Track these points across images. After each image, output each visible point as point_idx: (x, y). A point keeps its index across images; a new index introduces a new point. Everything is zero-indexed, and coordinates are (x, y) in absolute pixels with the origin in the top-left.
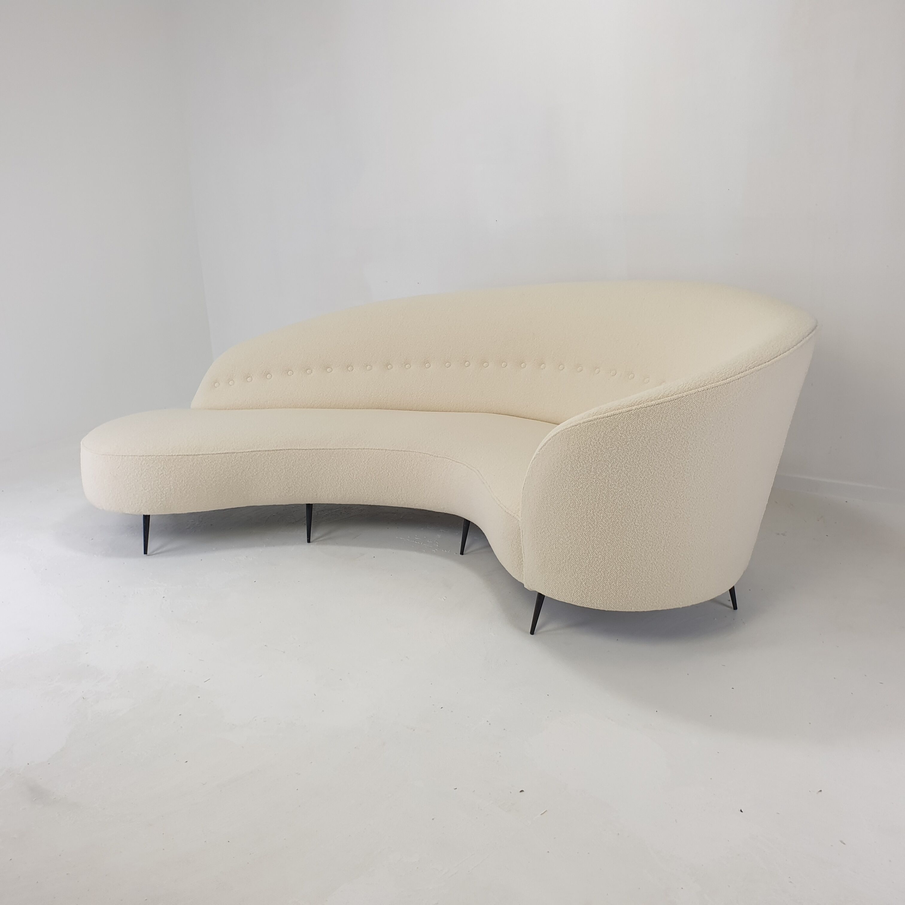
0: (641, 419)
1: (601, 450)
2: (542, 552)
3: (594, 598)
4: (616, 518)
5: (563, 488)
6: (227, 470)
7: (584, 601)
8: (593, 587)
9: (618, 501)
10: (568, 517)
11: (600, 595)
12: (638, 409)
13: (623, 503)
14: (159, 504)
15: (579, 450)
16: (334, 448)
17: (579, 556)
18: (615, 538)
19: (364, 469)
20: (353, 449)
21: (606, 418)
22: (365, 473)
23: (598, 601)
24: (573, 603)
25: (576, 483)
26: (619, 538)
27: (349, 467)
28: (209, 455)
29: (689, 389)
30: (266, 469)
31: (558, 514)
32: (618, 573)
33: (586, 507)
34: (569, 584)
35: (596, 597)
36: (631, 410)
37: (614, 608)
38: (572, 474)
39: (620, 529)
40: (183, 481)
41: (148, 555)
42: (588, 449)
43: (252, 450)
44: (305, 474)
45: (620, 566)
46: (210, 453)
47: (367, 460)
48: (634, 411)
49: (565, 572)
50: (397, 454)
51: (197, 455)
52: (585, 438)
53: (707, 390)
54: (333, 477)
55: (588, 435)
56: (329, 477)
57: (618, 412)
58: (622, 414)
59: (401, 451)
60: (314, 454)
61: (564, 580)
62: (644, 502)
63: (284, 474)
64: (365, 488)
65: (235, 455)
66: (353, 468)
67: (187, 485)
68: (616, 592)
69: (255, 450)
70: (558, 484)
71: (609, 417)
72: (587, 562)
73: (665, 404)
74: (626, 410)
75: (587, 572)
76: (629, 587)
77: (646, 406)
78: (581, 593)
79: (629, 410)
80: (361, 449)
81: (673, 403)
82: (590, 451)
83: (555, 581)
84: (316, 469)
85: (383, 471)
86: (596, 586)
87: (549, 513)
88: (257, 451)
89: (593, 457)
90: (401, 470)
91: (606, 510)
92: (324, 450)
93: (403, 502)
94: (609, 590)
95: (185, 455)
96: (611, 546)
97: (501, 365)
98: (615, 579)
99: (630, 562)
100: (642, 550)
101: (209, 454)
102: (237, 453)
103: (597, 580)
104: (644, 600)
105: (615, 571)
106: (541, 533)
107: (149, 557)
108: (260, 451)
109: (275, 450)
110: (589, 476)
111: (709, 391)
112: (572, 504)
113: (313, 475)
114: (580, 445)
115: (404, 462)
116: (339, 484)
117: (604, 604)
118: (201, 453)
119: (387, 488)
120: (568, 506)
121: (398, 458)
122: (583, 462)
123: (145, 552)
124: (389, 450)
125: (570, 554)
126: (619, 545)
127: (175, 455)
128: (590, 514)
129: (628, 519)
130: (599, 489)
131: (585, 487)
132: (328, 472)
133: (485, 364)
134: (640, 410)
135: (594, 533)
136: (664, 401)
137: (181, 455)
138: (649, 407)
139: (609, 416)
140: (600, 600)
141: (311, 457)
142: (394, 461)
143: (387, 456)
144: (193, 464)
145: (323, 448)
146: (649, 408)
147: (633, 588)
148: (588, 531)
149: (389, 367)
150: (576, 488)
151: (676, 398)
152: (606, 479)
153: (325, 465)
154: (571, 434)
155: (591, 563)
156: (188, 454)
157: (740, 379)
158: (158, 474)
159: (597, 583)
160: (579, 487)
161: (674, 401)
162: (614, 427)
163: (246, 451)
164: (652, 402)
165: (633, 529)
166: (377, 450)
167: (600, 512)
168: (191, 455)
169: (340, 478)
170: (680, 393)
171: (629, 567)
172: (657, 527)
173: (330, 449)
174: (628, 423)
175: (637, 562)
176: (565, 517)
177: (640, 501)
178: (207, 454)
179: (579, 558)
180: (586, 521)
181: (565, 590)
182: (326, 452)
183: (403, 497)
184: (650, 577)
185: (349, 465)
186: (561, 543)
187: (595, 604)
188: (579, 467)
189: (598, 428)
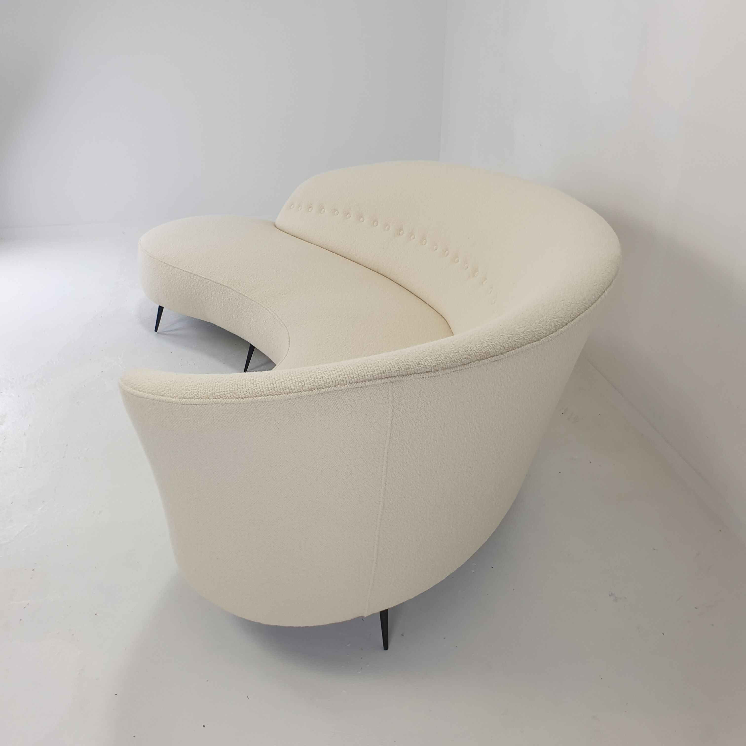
6: (190, 288)
16: (252, 300)
20: (262, 306)
27: (256, 321)
28: (181, 271)
30: (212, 297)
40: (165, 285)
41: (158, 333)
43: (206, 277)
44: (234, 313)
51: (175, 267)
60: (241, 298)
63: (222, 307)
65: (195, 277)
67: (167, 290)
69: (208, 278)
80: (265, 309)
84: (240, 312)
85: (271, 336)
88: (209, 280)
92: (246, 298)
95: (167, 264)
101: (181, 269)
102: (197, 276)
107: (159, 335)
109: (219, 284)
113: (238, 316)
118: (177, 267)
123: (156, 330)
127: (163, 262)
132: (246, 319)
141: (238, 300)
144: (171, 274)
145: (246, 296)
153: (245, 311)
156: (170, 264)
158: (154, 273)
163: (202, 276)
166: (272, 315)
168: (171, 266)
173: (250, 299)
182: (247, 300)
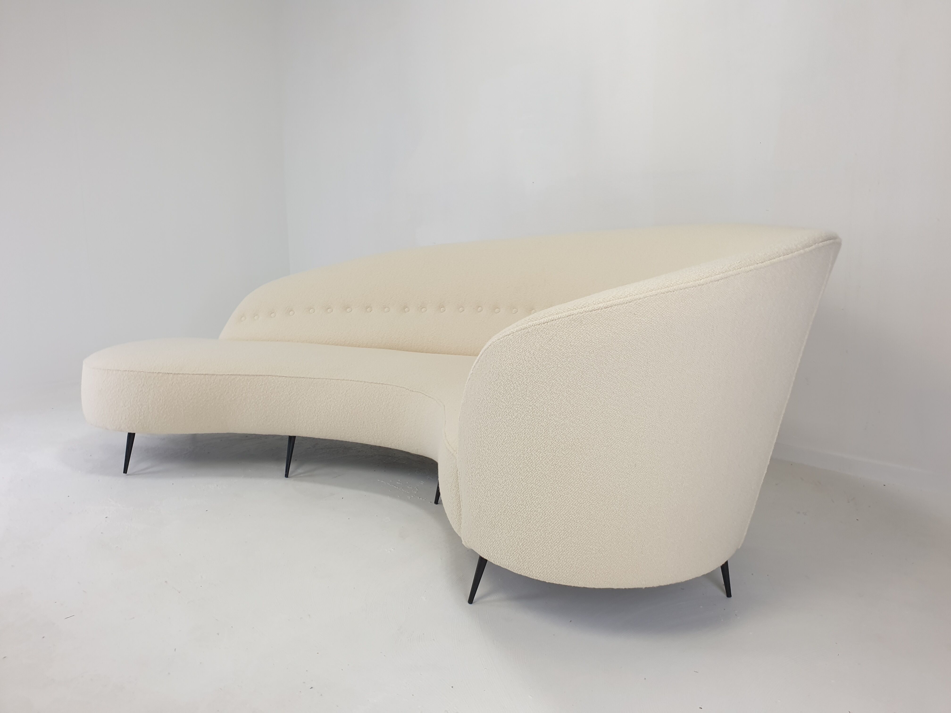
0: (584, 327)
1: (537, 367)
2: (477, 499)
3: (532, 565)
4: (558, 461)
5: (496, 417)
6: (205, 392)
7: (521, 568)
8: (532, 549)
9: (560, 438)
10: (503, 456)
11: (540, 562)
12: (580, 313)
13: (566, 440)
14: (138, 422)
15: (512, 367)
16: (314, 377)
17: (515, 508)
18: (557, 487)
19: (341, 401)
20: (333, 379)
21: (542, 325)
22: (342, 406)
23: (537, 568)
24: (509, 569)
25: (510, 410)
26: (562, 488)
27: (326, 399)
28: (189, 375)
29: (649, 289)
30: (244, 394)
31: (492, 451)
32: (561, 534)
33: (522, 443)
34: (505, 544)
35: (534, 563)
36: (573, 315)
37: (556, 580)
38: (506, 399)
39: (563, 476)
40: (161, 400)
41: (128, 475)
42: (521, 366)
43: (232, 373)
44: (282, 403)
45: (563, 525)
46: (190, 373)
47: (345, 392)
48: (576, 315)
49: (500, 527)
50: (375, 387)
51: (177, 374)
52: (518, 350)
53: (674, 291)
54: (310, 408)
55: (522, 348)
56: (306, 407)
57: (556, 317)
58: (561, 319)
59: (379, 384)
60: (293, 382)
61: (499, 537)
62: (593, 441)
63: (262, 402)
64: (341, 422)
65: (214, 377)
66: (330, 400)
67: (164, 405)
68: (558, 559)
69: (235, 373)
70: (491, 411)
71: (546, 324)
72: (524, 516)
73: (615, 308)
74: (566, 315)
75: (524, 530)
76: (575, 554)
77: (590, 310)
78: (517, 556)
79: (569, 314)
80: (341, 380)
81: (626, 307)
82: (524, 368)
83: (490, 538)
84: (294, 398)
85: (360, 404)
86: (535, 549)
87: (484, 450)
88: (237, 375)
89: (528, 377)
90: (377, 405)
91: (546, 449)
92: (303, 379)
93: (379, 440)
94: (550, 556)
95: (165, 373)
96: (552, 497)
97: (512, 311)
98: (558, 542)
99: (576, 521)
100: (591, 506)
102: (216, 375)
103: (536, 542)
104: (594, 573)
105: (558, 531)
106: (475, 476)
108: (240, 375)
109: (255, 375)
110: (524, 401)
111: (675, 293)
112: (507, 438)
113: (290, 404)
114: (512, 361)
115: (381, 396)
116: (315, 415)
117: (544, 573)
118: (181, 373)
119: (363, 423)
120: (502, 440)
121: (376, 391)
122: (517, 382)
123: (125, 471)
124: (368, 382)
125: (506, 505)
126: (562, 496)
127: (156, 372)
128: (528, 453)
129: (573, 463)
130: (536, 420)
131: (520, 417)
132: (306, 402)
133: (497, 310)
134: (583, 314)
135: (532, 479)
136: (615, 304)
137: (161, 373)
138: (594, 311)
139: (545, 321)
140: (539, 568)
141: (290, 385)
142: (372, 394)
143: (365, 389)
144: (173, 383)
145: (303, 376)
146: (596, 312)
147: (579, 556)
148: (526, 475)
149: (406, 309)
150: (511, 417)
151: (631, 301)
152: (545, 407)
153: (303, 394)
154: (503, 346)
155: (529, 519)
156: (169, 373)
157: (720, 281)
158: (138, 390)
159: (536, 545)
160: (513, 417)
161: (627, 304)
162: (552, 337)
163: (226, 374)
164: (599, 305)
165: (579, 477)
166: (356, 382)
167: (539, 450)
168: (171, 374)
169: (317, 409)
170: (637, 294)
171: (575, 527)
172: (610, 477)
173: (310, 378)
174: (568, 332)
175: (585, 522)
176: (499, 455)
177: (587, 440)
178: (187, 374)
179: (515, 510)
180: (523, 462)
181: (500, 551)
182: (305, 381)
183: (378, 435)
184: (601, 543)
185: (327, 396)
186: (496, 489)
187: (534, 572)
188: (512, 389)
189: (533, 339)
